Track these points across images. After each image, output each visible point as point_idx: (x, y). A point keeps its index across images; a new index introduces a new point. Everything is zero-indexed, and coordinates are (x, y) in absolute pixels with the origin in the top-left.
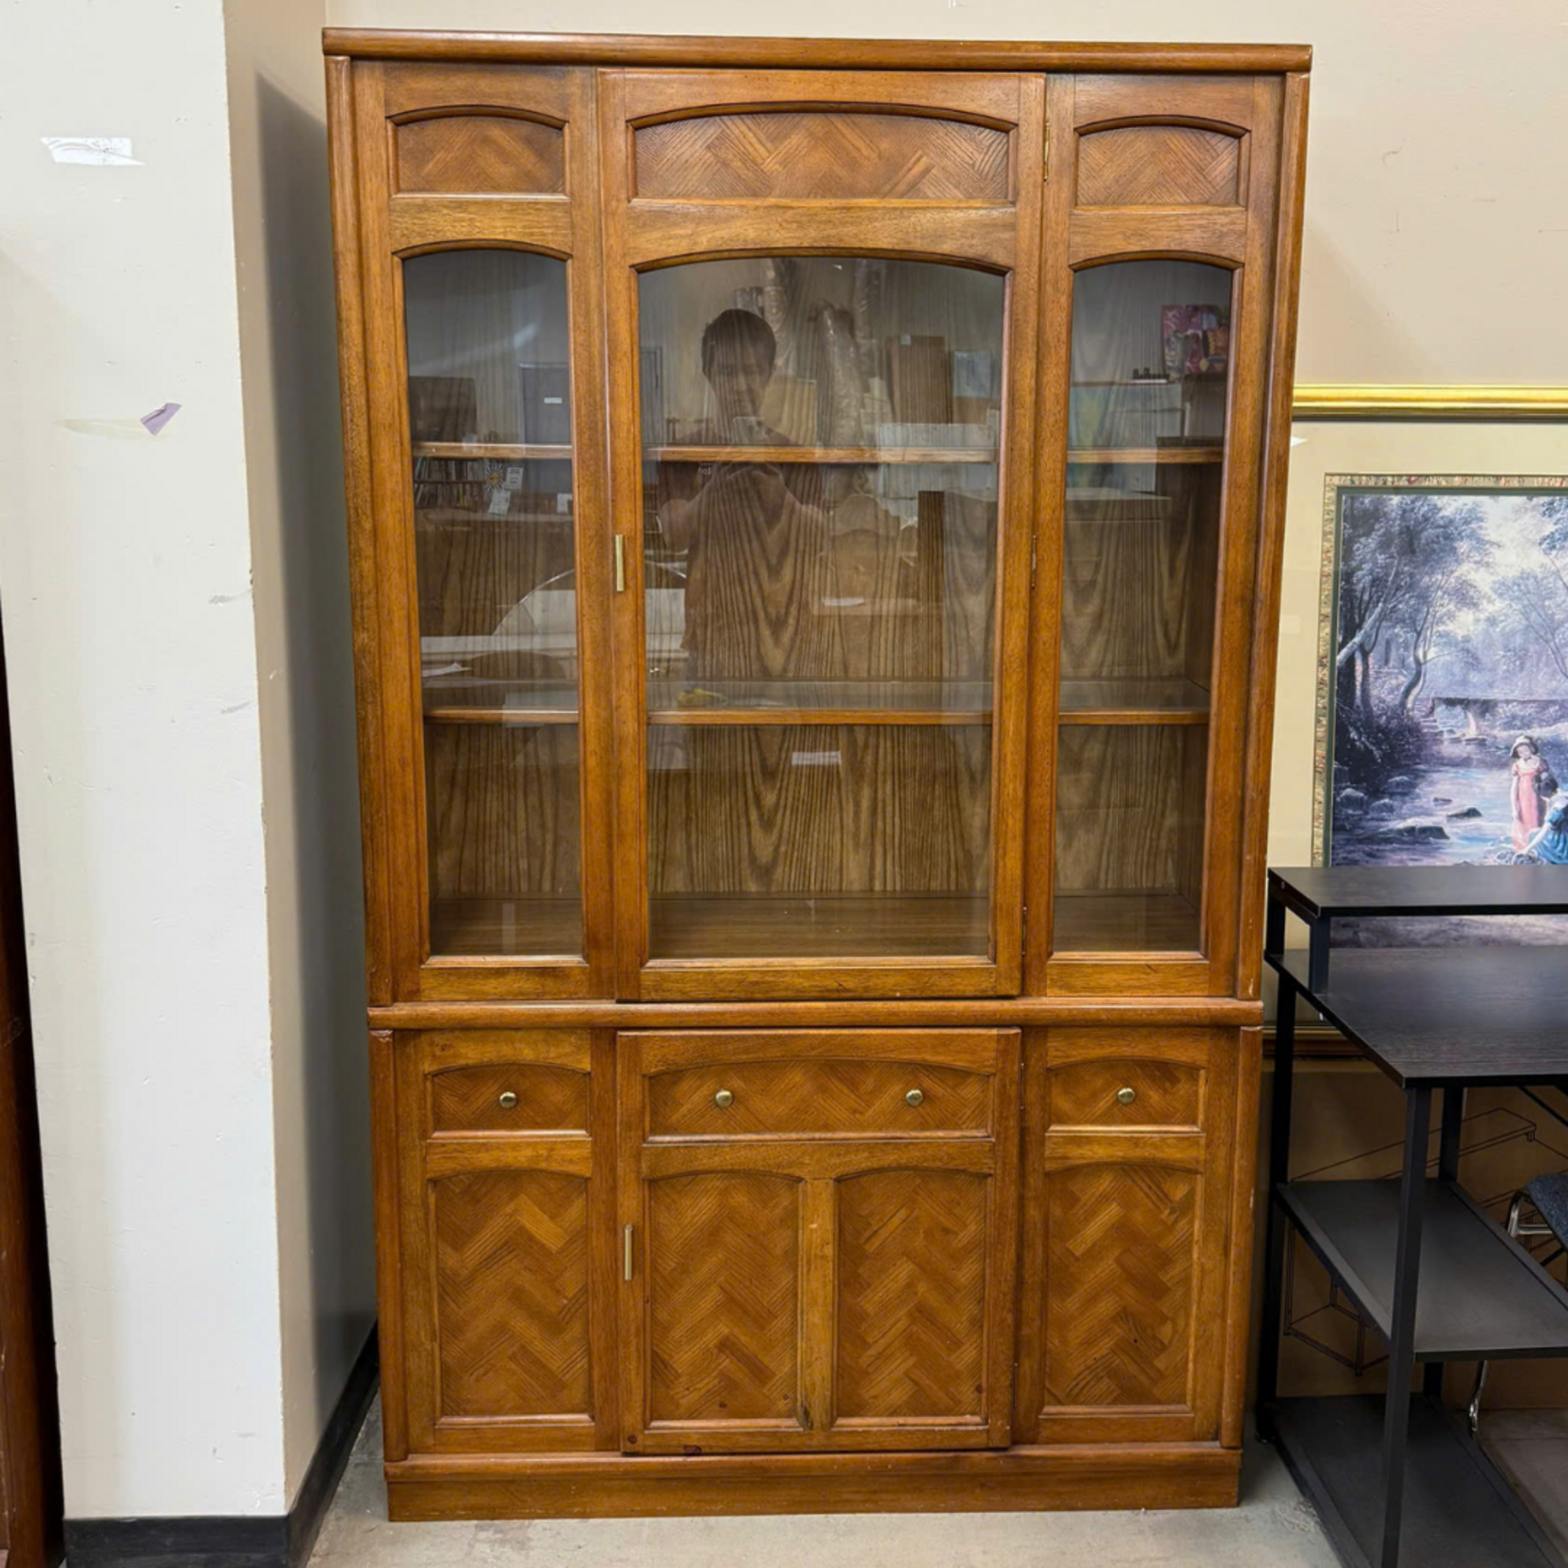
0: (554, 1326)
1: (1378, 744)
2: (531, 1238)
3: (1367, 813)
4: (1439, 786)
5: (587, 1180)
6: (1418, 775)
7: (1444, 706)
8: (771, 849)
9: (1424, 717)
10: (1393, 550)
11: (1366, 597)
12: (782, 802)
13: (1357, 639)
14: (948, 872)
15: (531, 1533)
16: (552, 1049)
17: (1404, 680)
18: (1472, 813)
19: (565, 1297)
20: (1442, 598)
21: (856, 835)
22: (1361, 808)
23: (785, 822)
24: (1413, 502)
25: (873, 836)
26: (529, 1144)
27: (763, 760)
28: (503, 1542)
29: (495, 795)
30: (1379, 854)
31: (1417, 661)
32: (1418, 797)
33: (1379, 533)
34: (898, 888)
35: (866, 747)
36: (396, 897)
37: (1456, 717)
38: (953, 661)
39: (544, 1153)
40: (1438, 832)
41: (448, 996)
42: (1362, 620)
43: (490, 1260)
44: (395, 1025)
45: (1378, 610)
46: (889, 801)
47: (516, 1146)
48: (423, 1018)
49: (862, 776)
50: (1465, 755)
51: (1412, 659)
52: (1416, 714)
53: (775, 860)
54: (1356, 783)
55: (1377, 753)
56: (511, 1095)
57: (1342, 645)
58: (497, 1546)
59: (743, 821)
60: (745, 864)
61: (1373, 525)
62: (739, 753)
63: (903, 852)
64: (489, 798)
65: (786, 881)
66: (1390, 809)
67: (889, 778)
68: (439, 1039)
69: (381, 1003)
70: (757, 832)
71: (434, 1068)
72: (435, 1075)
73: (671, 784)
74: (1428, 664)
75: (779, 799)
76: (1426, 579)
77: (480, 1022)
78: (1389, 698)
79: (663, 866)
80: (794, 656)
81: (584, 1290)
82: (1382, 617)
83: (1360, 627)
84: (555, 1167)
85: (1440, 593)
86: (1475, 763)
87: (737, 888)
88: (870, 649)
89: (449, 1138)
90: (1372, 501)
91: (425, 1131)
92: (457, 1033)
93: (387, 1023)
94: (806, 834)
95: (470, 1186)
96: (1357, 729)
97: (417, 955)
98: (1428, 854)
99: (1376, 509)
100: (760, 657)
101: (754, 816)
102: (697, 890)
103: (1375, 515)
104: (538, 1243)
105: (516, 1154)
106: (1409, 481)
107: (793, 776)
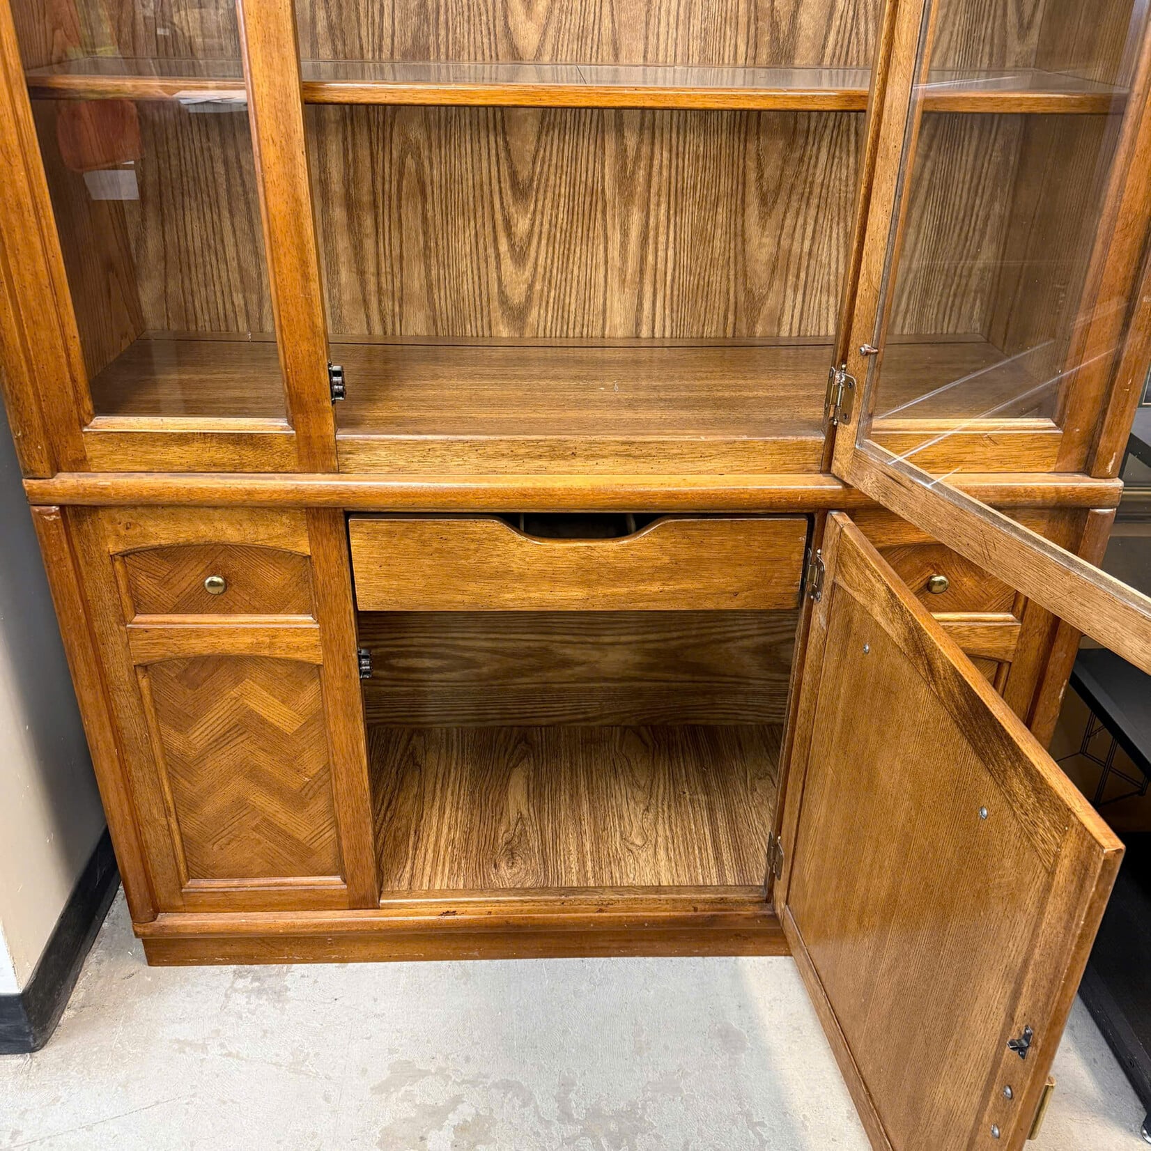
0: (297, 801)
2: (263, 721)
5: (318, 666)
8: (524, 287)
12: (536, 229)
14: (726, 317)
15: (288, 981)
16: (261, 529)
19: (307, 776)
21: (622, 271)
23: (540, 253)
25: (642, 272)
26: (246, 631)
27: (514, 175)
28: (260, 992)
29: (195, 215)
34: (667, 334)
35: (638, 157)
36: (35, 343)
38: (752, 42)
39: (267, 640)
41: (122, 467)
43: (219, 742)
44: (62, 501)
46: (662, 230)
47: (232, 633)
48: (92, 495)
49: (631, 195)
53: (529, 299)
56: (220, 580)
58: (253, 997)
59: (491, 251)
60: (495, 304)
62: (485, 164)
63: (676, 293)
64: (188, 219)
65: (542, 324)
67: (663, 199)
68: (123, 517)
69: (38, 475)
70: (508, 265)
71: (121, 548)
72: (124, 555)
73: (404, 202)
75: (533, 225)
77: (165, 499)
79: (401, 306)
80: (551, 32)
81: (327, 768)
84: (279, 654)
87: (487, 333)
88: (647, 23)
89: (152, 623)
91: (123, 615)
92: (139, 509)
93: (48, 499)
94: (565, 269)
95: (185, 670)
97: (75, 415)
100: (508, 33)
101: (504, 246)
102: (441, 334)
104: (271, 725)
105: (232, 641)
107: (550, 195)
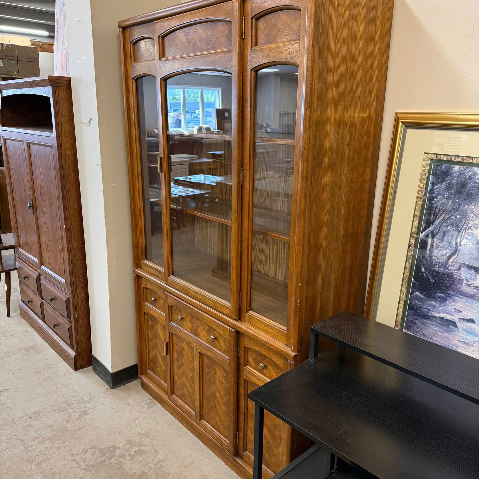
0: (163, 359)
1: (433, 277)
3: (424, 305)
4: (457, 304)
6: (448, 295)
7: (466, 268)
9: (455, 270)
10: (452, 191)
11: (437, 211)
13: (430, 229)
16: (159, 291)
17: (449, 252)
18: (471, 321)
20: (473, 217)
22: (421, 302)
24: (465, 169)
26: (157, 313)
30: (426, 324)
31: (456, 244)
32: (447, 305)
33: (447, 182)
37: (470, 274)
40: (454, 324)
42: (434, 221)
43: (154, 337)
45: (442, 217)
50: (472, 293)
51: (454, 242)
52: (452, 268)
54: (421, 291)
55: (432, 281)
57: (424, 230)
58: (146, 404)
61: (445, 178)
66: (434, 307)
71: (144, 286)
72: (146, 288)
74: (461, 247)
76: (466, 207)
78: (441, 258)
82: (443, 221)
83: (433, 223)
84: (160, 320)
85: (472, 215)
86: (476, 298)
90: (446, 167)
91: (144, 301)
92: (146, 280)
96: (425, 268)
97: (141, 258)
98: (447, 331)
99: (447, 171)
103: (446, 173)
104: (160, 338)
106: (463, 159)
